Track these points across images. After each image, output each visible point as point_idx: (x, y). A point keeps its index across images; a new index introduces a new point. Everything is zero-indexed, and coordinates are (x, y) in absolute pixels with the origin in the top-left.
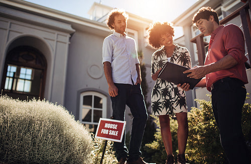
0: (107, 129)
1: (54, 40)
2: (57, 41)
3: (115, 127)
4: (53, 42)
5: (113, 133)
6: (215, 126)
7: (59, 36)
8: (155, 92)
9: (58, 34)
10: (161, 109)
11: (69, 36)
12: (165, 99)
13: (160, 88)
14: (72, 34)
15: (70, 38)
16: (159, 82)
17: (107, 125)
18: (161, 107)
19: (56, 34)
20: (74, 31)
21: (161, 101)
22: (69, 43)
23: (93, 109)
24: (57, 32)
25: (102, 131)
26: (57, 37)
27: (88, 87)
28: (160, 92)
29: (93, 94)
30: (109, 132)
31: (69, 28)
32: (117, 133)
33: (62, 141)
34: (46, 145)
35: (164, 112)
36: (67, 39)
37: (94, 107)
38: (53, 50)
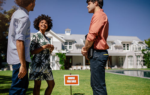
3: (74, 78)
17: (69, 78)
25: (67, 81)
30: (71, 81)
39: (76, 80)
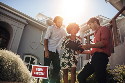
0: (37, 71)
1: (16, 26)
2: (18, 27)
3: (42, 70)
4: (15, 27)
5: (41, 74)
6: (93, 77)
7: (19, 25)
8: (64, 57)
9: (19, 24)
10: (66, 65)
11: (24, 25)
12: (68, 61)
13: (66, 55)
14: (26, 25)
15: (25, 27)
16: (66, 52)
17: (37, 69)
18: (66, 64)
19: (18, 24)
20: (28, 24)
21: (66, 61)
22: (24, 29)
23: (29, 64)
24: (18, 23)
25: (35, 73)
26: (18, 25)
27: (29, 53)
28: (66, 57)
29: (31, 57)
30: (39, 73)
31: (25, 22)
32: (44, 74)
33: (16, 73)
34: (8, 73)
35: (67, 67)
36: (23, 27)
37: (30, 63)
38: (15, 31)
39: (44, 73)
